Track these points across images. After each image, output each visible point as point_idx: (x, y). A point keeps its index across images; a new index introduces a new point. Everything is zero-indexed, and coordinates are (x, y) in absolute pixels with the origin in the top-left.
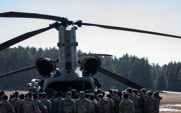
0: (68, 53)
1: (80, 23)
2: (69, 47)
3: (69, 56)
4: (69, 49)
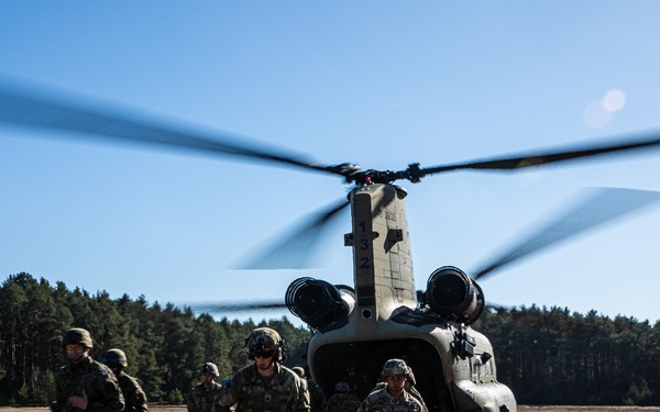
0: (364, 261)
2: (366, 241)
3: (368, 266)
4: (367, 247)
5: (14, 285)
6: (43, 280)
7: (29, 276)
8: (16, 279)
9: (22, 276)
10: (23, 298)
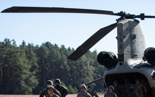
0: (121, 46)
1: (142, 17)
2: (121, 39)
3: (122, 48)
4: (121, 41)
5: (44, 47)
6: (55, 45)
7: (50, 43)
8: (45, 44)
9: (47, 43)
10: (48, 52)
